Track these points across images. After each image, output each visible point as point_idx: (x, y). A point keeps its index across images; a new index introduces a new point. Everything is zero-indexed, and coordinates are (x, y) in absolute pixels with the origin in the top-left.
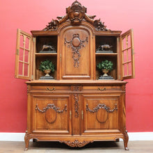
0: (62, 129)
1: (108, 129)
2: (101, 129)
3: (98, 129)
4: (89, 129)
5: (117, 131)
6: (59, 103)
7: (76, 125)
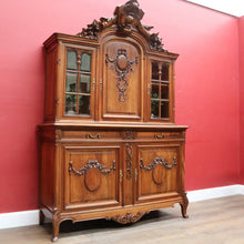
0: (108, 199)
1: (165, 192)
2: (158, 193)
3: (154, 194)
4: (143, 195)
5: (175, 194)
6: (105, 158)
7: (128, 190)
